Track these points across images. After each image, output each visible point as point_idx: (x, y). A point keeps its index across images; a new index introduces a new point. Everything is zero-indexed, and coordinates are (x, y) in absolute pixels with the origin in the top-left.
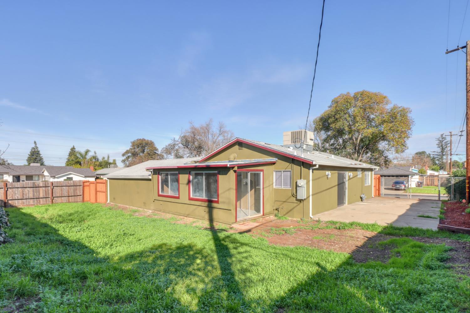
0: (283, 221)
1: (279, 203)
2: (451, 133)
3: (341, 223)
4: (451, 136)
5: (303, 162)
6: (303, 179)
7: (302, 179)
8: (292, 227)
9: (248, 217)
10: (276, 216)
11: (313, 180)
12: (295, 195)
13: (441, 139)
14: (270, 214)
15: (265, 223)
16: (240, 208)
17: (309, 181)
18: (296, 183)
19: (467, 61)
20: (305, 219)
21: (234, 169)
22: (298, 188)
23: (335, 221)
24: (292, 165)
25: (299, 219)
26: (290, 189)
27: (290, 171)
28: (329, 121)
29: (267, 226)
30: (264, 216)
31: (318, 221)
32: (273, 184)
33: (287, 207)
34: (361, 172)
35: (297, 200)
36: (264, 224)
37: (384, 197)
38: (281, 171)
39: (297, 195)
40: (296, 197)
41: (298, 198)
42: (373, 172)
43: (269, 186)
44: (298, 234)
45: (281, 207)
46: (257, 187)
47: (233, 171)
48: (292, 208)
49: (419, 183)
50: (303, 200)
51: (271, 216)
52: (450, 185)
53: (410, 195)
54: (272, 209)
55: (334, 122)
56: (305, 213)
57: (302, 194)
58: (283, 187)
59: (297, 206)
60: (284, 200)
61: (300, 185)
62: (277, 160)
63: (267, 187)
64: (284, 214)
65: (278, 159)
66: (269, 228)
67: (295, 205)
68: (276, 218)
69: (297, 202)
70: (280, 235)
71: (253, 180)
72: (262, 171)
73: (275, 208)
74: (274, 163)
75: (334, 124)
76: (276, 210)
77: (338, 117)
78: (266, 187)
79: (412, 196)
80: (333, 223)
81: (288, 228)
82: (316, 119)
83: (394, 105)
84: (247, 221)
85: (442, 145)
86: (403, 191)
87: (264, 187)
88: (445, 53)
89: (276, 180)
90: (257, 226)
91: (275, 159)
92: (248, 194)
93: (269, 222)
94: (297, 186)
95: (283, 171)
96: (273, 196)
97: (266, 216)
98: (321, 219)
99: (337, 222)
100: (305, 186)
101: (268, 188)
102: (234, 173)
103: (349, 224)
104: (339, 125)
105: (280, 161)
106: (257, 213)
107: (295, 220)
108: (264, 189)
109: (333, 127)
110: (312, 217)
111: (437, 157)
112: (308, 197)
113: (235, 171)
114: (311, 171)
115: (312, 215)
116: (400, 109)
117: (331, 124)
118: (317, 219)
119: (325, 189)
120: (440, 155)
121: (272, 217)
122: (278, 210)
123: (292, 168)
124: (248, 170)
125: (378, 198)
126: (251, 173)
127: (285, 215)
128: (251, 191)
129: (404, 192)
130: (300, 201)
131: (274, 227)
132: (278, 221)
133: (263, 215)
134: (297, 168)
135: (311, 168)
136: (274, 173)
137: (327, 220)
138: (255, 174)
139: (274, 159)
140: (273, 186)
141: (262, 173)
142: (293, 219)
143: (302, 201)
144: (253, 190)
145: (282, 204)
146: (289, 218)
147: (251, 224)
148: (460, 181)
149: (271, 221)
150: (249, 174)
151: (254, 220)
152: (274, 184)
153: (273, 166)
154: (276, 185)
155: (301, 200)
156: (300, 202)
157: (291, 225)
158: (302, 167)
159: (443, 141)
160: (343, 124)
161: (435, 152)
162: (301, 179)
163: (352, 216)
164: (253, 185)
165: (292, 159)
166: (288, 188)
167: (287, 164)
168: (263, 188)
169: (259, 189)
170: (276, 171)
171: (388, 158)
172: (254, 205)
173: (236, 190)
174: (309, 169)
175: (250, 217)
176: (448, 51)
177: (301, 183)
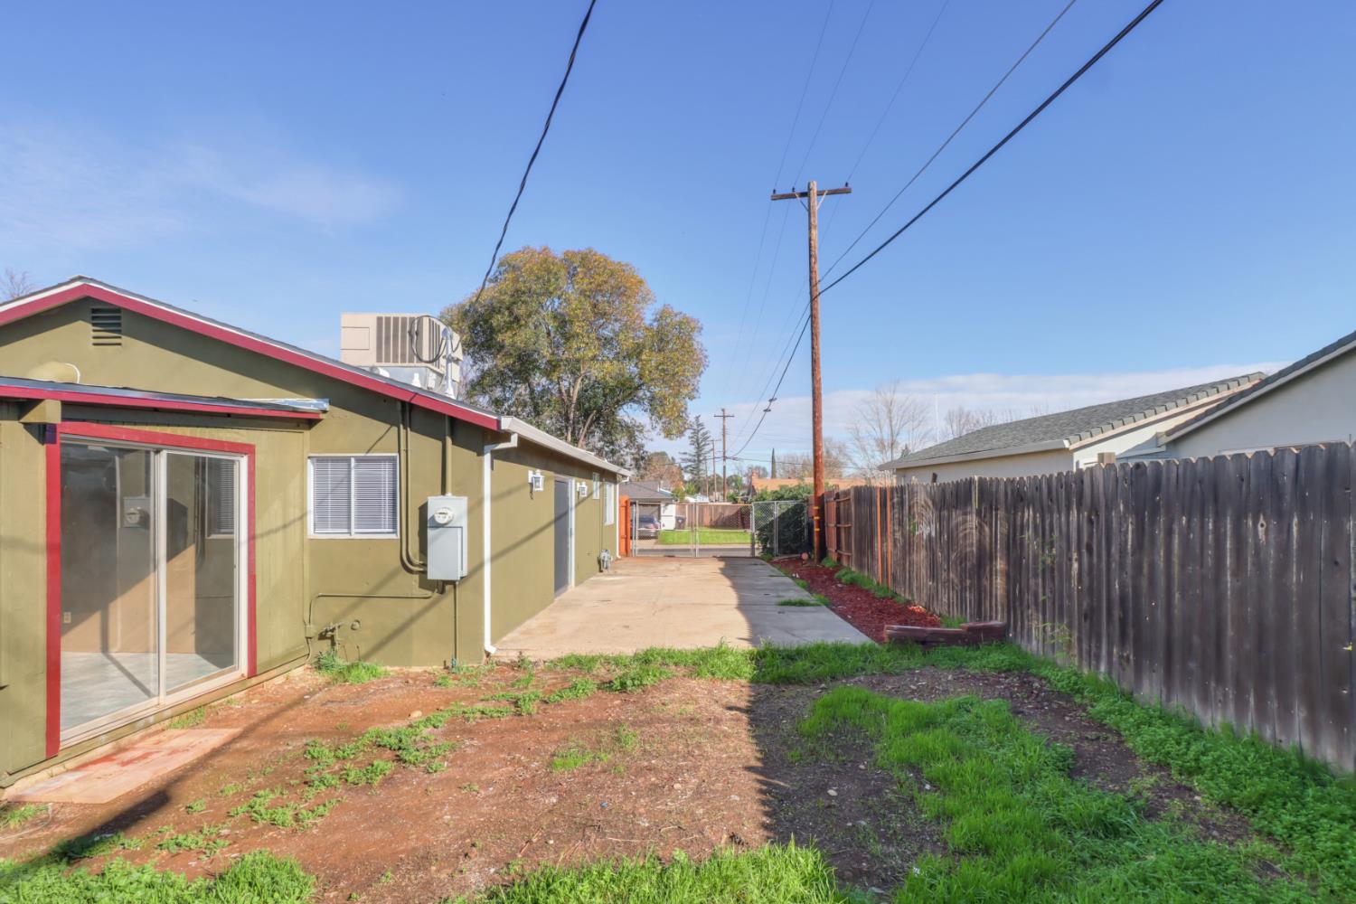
0: (365, 688)
1: (336, 606)
2: (723, 410)
3: (607, 660)
4: (724, 417)
5: (453, 421)
6: (453, 494)
7: (449, 494)
8: (417, 714)
9: (154, 701)
10: (319, 666)
11: (494, 499)
12: (417, 561)
13: (695, 427)
14: (288, 659)
15: (269, 718)
16: (105, 648)
17: (480, 502)
18: (423, 509)
19: (810, 228)
20: (465, 664)
21: (33, 417)
22: (431, 533)
23: (584, 654)
24: (403, 432)
25: (437, 668)
26: (393, 536)
27: (392, 460)
28: (494, 322)
29: (279, 737)
30: (254, 681)
31: (519, 665)
32: (303, 517)
33: (375, 619)
34: (599, 483)
35: (426, 584)
36: (262, 730)
37: (638, 557)
38: (347, 460)
39: (425, 565)
40: (425, 573)
41: (434, 573)
42: (618, 486)
43: (285, 526)
44: (464, 757)
45: (348, 621)
46: (214, 536)
47: (27, 426)
48: (401, 621)
49: (680, 521)
50: (453, 583)
51: (297, 672)
52: (771, 519)
53: (695, 550)
54: (302, 637)
55: (509, 326)
56: (461, 635)
57: (447, 559)
58: (356, 533)
59: (427, 609)
60: (364, 590)
61: (440, 520)
62: (326, 406)
63: (277, 530)
64: (363, 651)
65: (331, 403)
66: (294, 746)
67: (418, 605)
68: (321, 677)
69: (429, 593)
70: (369, 784)
71: (188, 500)
72: (248, 450)
73: (313, 630)
74: (309, 422)
75: (509, 334)
76: (322, 637)
77: (521, 312)
78: (270, 532)
79: (701, 550)
80: (580, 664)
81: (400, 724)
82: (449, 310)
83: (665, 305)
84: (148, 726)
85: (697, 440)
86: (654, 541)
87: (258, 531)
88: (770, 198)
89: (320, 502)
90: (215, 753)
91: (314, 401)
92: (151, 577)
93: (290, 707)
94: (424, 523)
95: (359, 460)
96: (307, 575)
97: (264, 677)
98: (531, 656)
99: (593, 660)
100: (464, 523)
101: (280, 535)
102: (34, 441)
103: (636, 658)
104: (522, 337)
105: (338, 411)
106: (214, 669)
107: (418, 675)
108: (259, 543)
109: (508, 342)
110: (492, 650)
111: (690, 466)
112: (477, 569)
113: (43, 432)
114: (487, 457)
115: (493, 642)
116: (677, 319)
117: (499, 331)
118: (514, 656)
119: (524, 534)
120: (695, 461)
121: (301, 676)
122: (332, 638)
123: (403, 447)
124: (152, 438)
125: (626, 559)
126: (169, 455)
127: (366, 657)
128: (177, 561)
129: (656, 543)
130: (442, 586)
131: (321, 734)
132: (337, 692)
133: (253, 672)
134: (423, 448)
135: (488, 448)
136: (310, 468)
137: (553, 654)
138: (200, 465)
139: (308, 403)
140: (303, 529)
141: (243, 462)
142: (405, 670)
143: (448, 587)
144: (190, 552)
145: (354, 606)
146: (389, 668)
147: (175, 743)
148: (789, 510)
149: (300, 701)
150: (161, 464)
151: (197, 713)
152: (310, 519)
153: (307, 433)
154: (321, 521)
155: (445, 583)
156: (442, 592)
157: (415, 709)
158: (449, 440)
159: (699, 431)
160: (534, 336)
161: (685, 453)
162: (444, 492)
163: (627, 627)
164: (191, 524)
165: (403, 403)
166: (385, 534)
167: (378, 427)
168: (252, 538)
169: (228, 548)
170: (320, 460)
171: (645, 449)
172: (192, 627)
173: (52, 549)
174: (481, 453)
175: (166, 700)
176: (777, 193)
177: (447, 508)
